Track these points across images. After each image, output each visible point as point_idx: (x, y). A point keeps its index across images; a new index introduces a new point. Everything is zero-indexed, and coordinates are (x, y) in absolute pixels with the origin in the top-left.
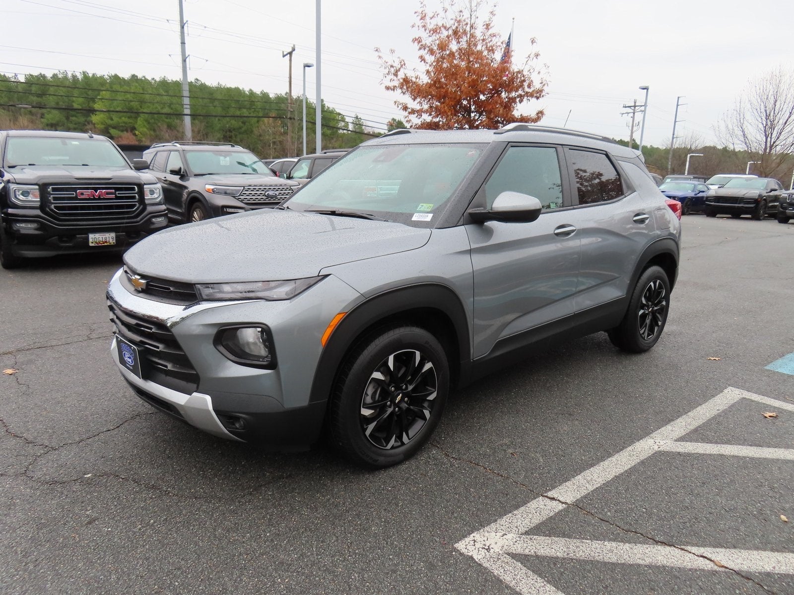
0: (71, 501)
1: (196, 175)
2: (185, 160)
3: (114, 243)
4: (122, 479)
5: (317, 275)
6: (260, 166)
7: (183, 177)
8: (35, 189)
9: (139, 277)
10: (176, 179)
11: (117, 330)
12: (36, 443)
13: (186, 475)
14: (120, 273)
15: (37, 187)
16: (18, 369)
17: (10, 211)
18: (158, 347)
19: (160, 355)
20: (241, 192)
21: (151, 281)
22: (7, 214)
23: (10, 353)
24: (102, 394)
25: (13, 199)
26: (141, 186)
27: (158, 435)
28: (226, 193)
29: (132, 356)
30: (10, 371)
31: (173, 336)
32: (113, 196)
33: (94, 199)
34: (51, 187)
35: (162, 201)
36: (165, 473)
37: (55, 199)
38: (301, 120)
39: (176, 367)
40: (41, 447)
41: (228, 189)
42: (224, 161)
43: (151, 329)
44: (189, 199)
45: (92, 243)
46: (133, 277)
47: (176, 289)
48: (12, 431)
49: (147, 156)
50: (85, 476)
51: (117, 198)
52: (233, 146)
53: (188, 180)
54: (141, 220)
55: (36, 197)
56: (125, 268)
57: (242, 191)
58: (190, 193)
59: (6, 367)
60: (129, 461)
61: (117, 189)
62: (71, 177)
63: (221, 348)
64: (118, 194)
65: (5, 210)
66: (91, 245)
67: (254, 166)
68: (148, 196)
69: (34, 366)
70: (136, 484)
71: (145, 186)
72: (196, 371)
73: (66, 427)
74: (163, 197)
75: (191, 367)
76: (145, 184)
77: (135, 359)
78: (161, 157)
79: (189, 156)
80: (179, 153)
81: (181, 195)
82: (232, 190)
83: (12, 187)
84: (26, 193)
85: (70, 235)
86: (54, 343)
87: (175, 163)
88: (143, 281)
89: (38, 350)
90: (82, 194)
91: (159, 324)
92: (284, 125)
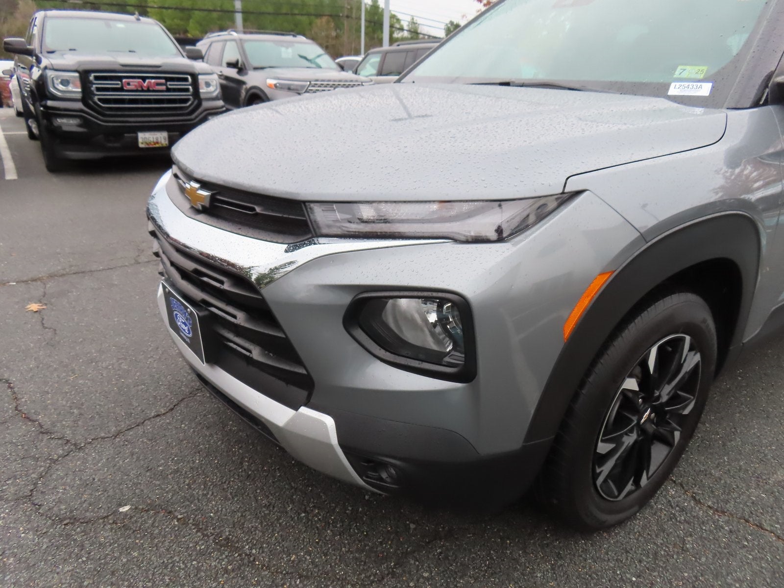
0: (95, 569)
1: (256, 69)
2: (243, 52)
3: (166, 144)
4: (178, 520)
5: (561, 191)
6: (326, 60)
7: (241, 70)
8: (74, 77)
9: (197, 185)
10: (232, 73)
11: (164, 270)
12: (54, 433)
13: (278, 519)
14: (167, 177)
15: (77, 74)
16: (46, 304)
17: (50, 103)
18: (235, 317)
19: (238, 330)
20: (308, 88)
21: (219, 194)
22: (46, 107)
23: (39, 279)
24: (150, 349)
25: (52, 90)
26: (194, 76)
27: (230, 430)
28: (289, 89)
29: (190, 324)
30: (34, 307)
31: (263, 301)
32: (164, 88)
33: (143, 91)
34: (93, 75)
35: (219, 96)
36: (246, 510)
37: (98, 89)
38: (359, 18)
39: (269, 357)
40: (60, 442)
41: (293, 85)
42: (287, 53)
43: (222, 282)
44: (247, 97)
45: (142, 143)
46: (188, 186)
47: (265, 210)
48: (24, 409)
49: (201, 46)
50: (121, 510)
51: (168, 90)
52: (294, 36)
53: (246, 74)
54: (197, 117)
55: (76, 87)
56: (175, 169)
57: (309, 86)
58: (248, 91)
59: (31, 300)
60: (187, 482)
61: (168, 79)
62: (115, 63)
63: (359, 334)
64: (170, 85)
65: (43, 103)
66: (141, 145)
67: (319, 61)
68: (203, 90)
69: (66, 300)
70: (199, 534)
71: (200, 77)
72: (307, 370)
73: (99, 405)
74: (221, 91)
75: (299, 362)
76: (199, 74)
77: (194, 329)
78: (217, 48)
79: (247, 46)
80: (236, 42)
81: (238, 92)
82: (297, 85)
83: (50, 74)
84: (65, 82)
85: (116, 133)
86: (94, 267)
87: (232, 54)
88: (205, 193)
89: (74, 276)
90: (129, 84)
91: (239, 277)
92: (337, 27)
